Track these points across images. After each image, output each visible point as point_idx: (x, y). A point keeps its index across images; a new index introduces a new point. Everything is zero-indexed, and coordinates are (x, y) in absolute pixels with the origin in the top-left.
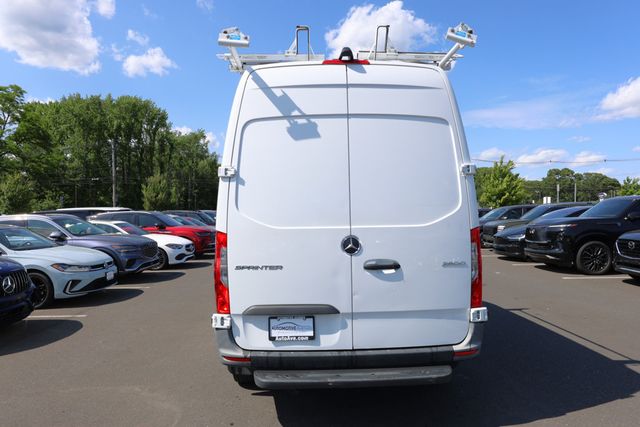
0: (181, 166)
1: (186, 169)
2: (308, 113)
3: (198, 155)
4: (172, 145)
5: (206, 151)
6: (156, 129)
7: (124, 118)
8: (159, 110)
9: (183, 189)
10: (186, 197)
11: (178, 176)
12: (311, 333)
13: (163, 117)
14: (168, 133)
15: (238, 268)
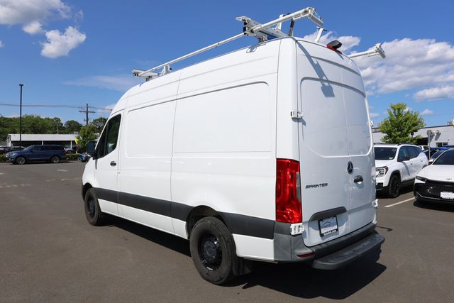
2: (330, 80)
12: (336, 227)
15: (307, 187)
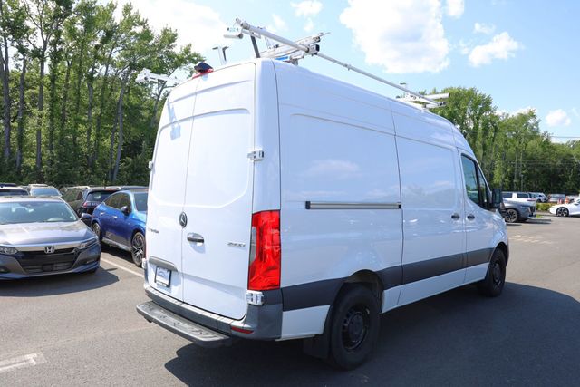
0: (506, 148)
1: (512, 150)
3: (526, 136)
4: (496, 128)
5: (537, 131)
6: (480, 114)
7: (447, 108)
8: (484, 96)
9: (509, 170)
10: (512, 178)
11: (504, 157)
13: (488, 102)
14: (492, 116)
